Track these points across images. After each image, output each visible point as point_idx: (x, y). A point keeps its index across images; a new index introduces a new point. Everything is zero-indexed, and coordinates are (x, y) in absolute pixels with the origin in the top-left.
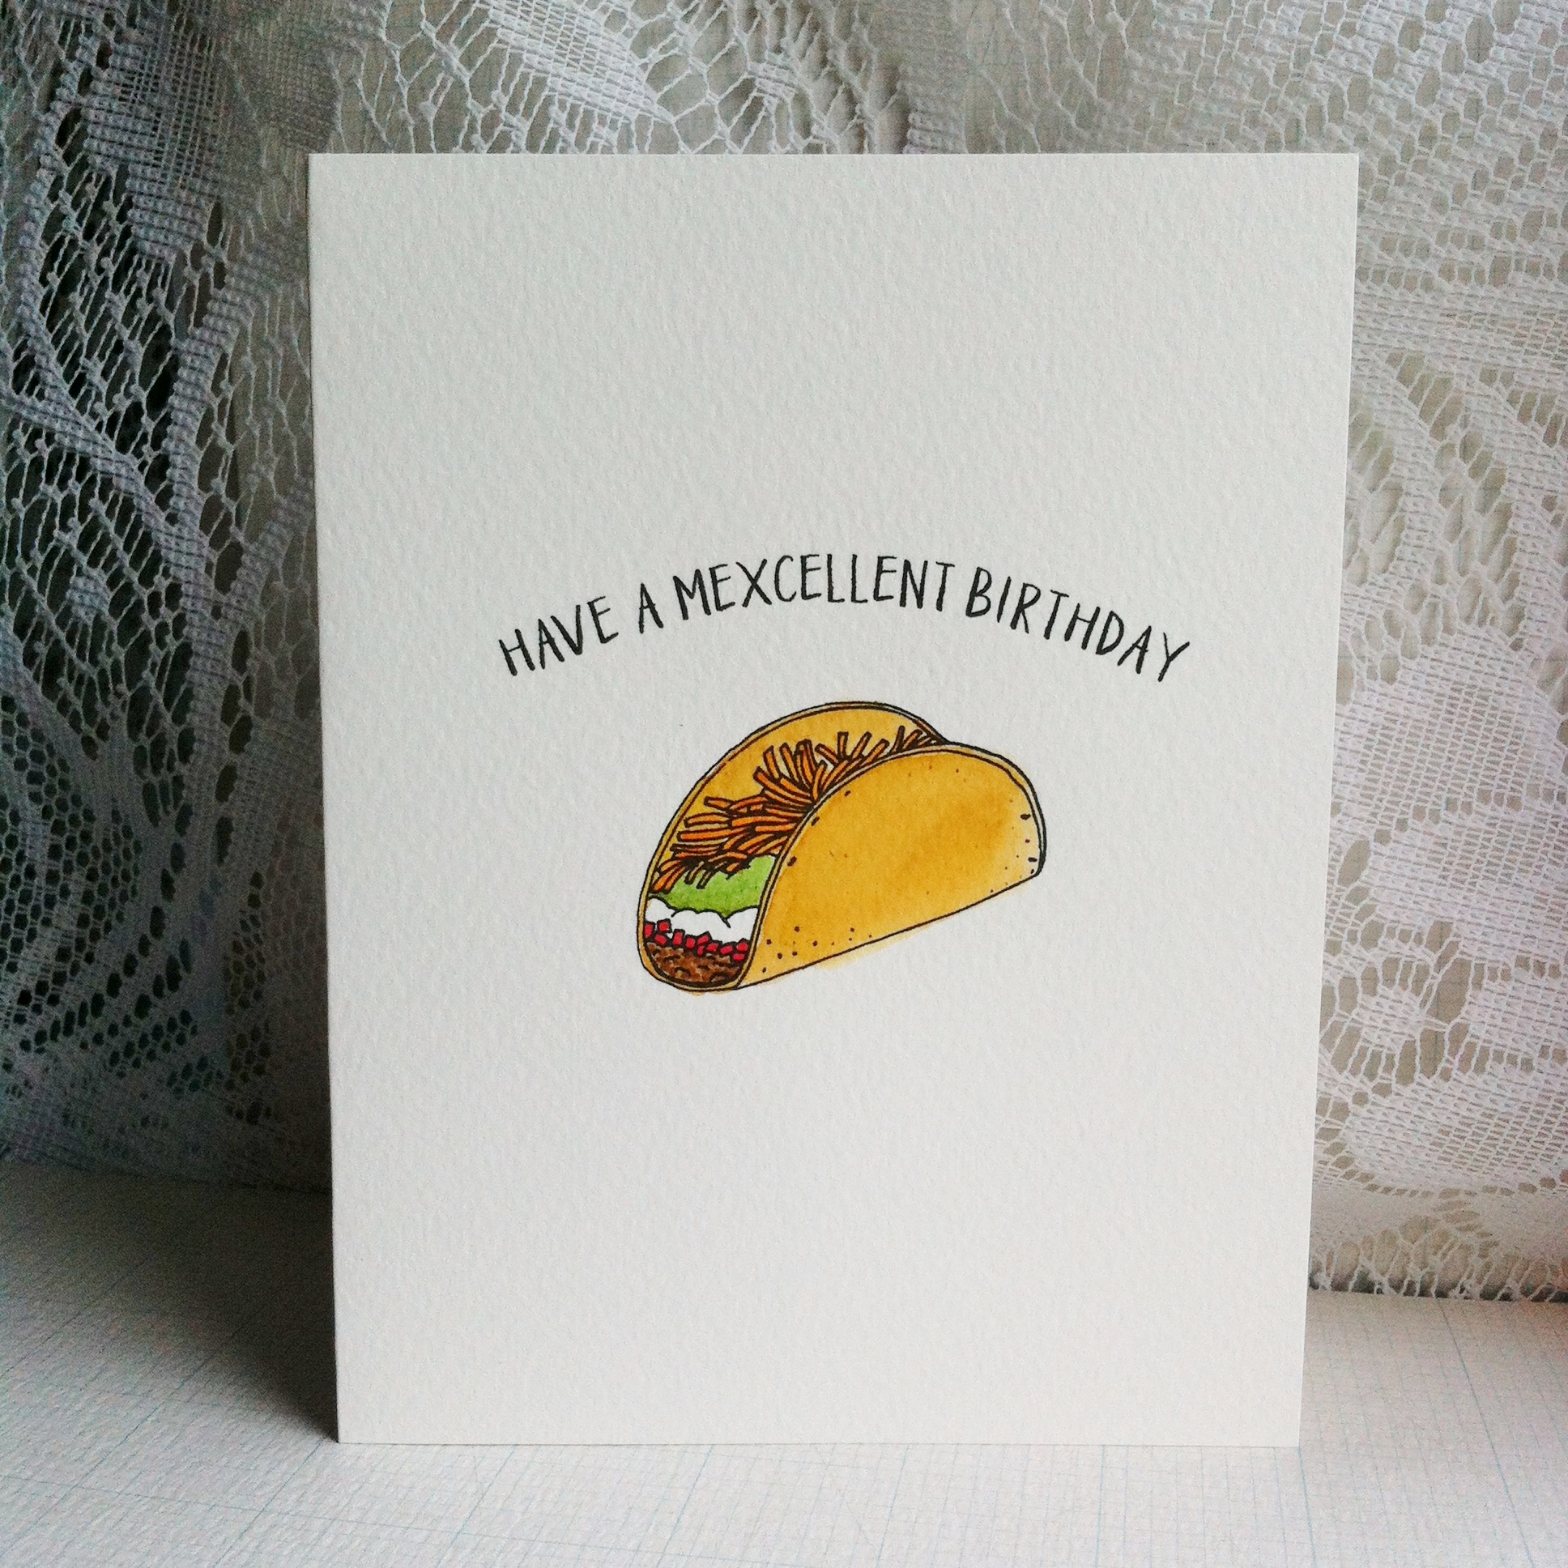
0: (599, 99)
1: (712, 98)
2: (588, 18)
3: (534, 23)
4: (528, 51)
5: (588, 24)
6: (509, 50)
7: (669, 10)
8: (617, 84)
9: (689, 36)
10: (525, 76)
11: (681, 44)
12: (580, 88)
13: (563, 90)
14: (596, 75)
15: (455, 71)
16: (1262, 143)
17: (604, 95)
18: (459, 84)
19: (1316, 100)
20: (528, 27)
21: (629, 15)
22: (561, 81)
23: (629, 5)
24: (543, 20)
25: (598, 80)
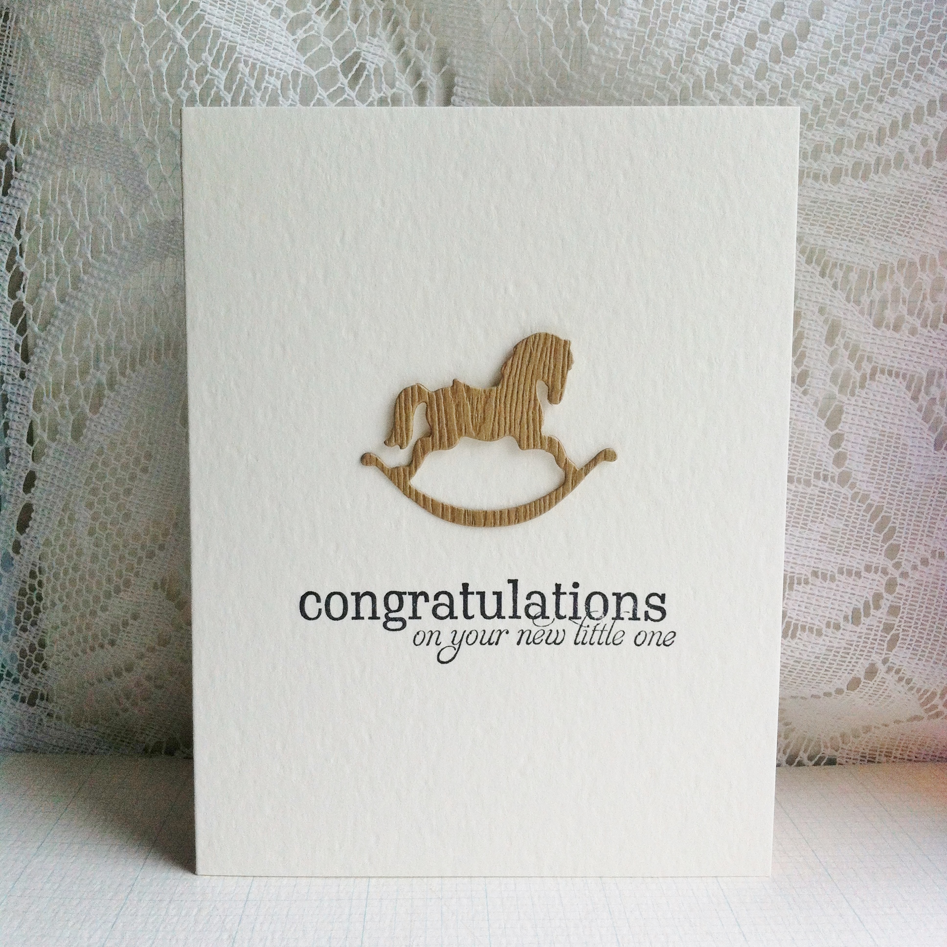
0: (269, 60)
1: (336, 62)
2: (261, 10)
3: (227, 12)
4: (225, 29)
5: (261, 13)
6: (213, 29)
7: (308, 7)
8: (279, 51)
9: (320, 23)
10: (223, 44)
11: (316, 29)
12: (257, 52)
13: (246, 53)
14: (266, 45)
15: (179, 41)
16: (666, 100)
17: (272, 57)
18: (181, 49)
19: (698, 76)
20: (224, 14)
21: (285, 8)
22: (245, 48)
23: (284, 3)
24: (233, 10)
25: (268, 48)
